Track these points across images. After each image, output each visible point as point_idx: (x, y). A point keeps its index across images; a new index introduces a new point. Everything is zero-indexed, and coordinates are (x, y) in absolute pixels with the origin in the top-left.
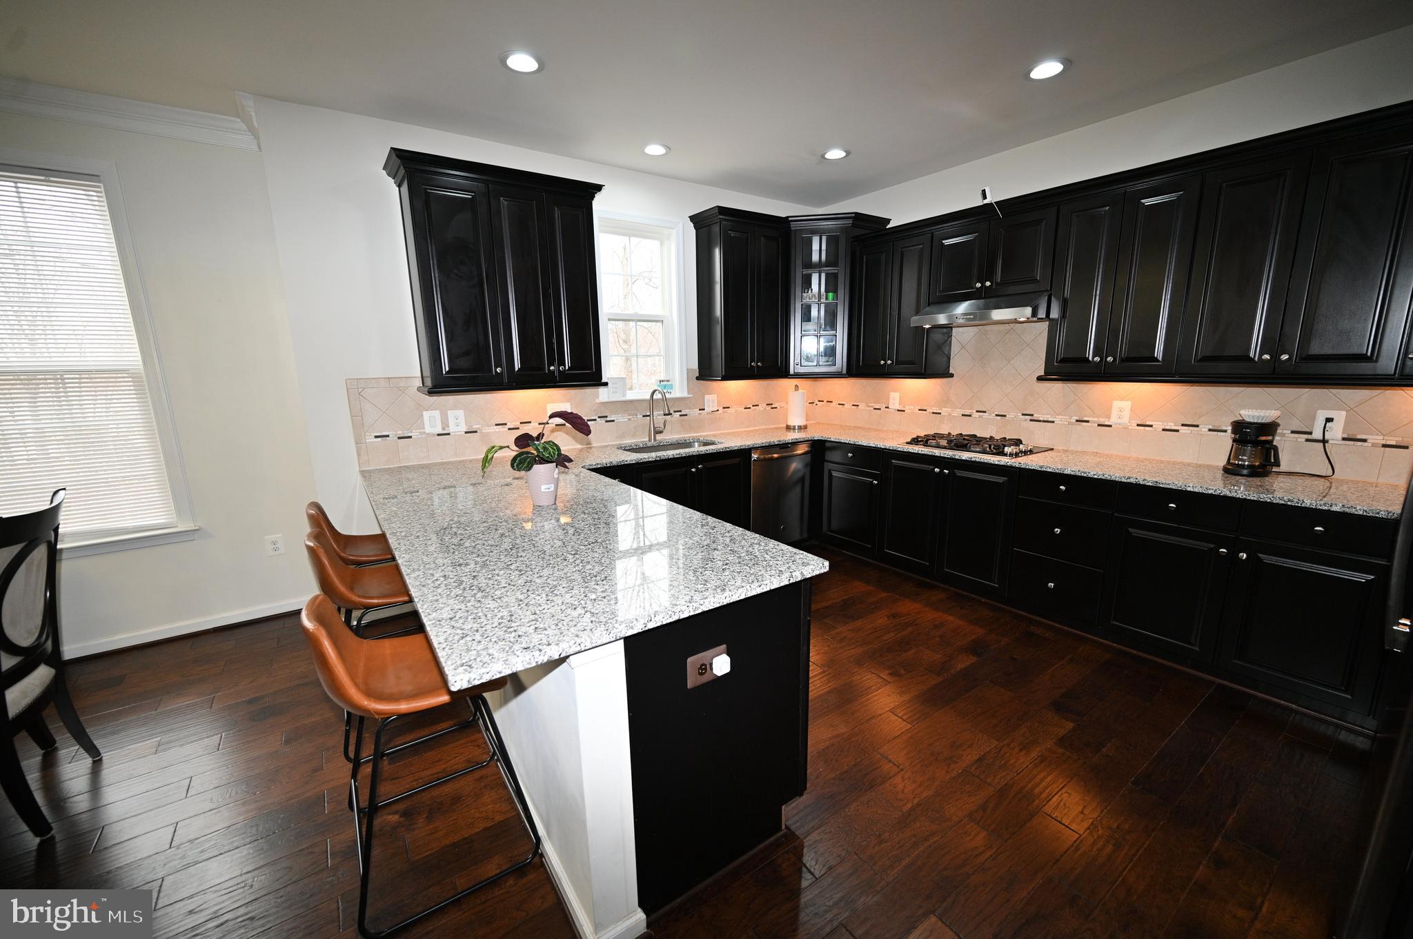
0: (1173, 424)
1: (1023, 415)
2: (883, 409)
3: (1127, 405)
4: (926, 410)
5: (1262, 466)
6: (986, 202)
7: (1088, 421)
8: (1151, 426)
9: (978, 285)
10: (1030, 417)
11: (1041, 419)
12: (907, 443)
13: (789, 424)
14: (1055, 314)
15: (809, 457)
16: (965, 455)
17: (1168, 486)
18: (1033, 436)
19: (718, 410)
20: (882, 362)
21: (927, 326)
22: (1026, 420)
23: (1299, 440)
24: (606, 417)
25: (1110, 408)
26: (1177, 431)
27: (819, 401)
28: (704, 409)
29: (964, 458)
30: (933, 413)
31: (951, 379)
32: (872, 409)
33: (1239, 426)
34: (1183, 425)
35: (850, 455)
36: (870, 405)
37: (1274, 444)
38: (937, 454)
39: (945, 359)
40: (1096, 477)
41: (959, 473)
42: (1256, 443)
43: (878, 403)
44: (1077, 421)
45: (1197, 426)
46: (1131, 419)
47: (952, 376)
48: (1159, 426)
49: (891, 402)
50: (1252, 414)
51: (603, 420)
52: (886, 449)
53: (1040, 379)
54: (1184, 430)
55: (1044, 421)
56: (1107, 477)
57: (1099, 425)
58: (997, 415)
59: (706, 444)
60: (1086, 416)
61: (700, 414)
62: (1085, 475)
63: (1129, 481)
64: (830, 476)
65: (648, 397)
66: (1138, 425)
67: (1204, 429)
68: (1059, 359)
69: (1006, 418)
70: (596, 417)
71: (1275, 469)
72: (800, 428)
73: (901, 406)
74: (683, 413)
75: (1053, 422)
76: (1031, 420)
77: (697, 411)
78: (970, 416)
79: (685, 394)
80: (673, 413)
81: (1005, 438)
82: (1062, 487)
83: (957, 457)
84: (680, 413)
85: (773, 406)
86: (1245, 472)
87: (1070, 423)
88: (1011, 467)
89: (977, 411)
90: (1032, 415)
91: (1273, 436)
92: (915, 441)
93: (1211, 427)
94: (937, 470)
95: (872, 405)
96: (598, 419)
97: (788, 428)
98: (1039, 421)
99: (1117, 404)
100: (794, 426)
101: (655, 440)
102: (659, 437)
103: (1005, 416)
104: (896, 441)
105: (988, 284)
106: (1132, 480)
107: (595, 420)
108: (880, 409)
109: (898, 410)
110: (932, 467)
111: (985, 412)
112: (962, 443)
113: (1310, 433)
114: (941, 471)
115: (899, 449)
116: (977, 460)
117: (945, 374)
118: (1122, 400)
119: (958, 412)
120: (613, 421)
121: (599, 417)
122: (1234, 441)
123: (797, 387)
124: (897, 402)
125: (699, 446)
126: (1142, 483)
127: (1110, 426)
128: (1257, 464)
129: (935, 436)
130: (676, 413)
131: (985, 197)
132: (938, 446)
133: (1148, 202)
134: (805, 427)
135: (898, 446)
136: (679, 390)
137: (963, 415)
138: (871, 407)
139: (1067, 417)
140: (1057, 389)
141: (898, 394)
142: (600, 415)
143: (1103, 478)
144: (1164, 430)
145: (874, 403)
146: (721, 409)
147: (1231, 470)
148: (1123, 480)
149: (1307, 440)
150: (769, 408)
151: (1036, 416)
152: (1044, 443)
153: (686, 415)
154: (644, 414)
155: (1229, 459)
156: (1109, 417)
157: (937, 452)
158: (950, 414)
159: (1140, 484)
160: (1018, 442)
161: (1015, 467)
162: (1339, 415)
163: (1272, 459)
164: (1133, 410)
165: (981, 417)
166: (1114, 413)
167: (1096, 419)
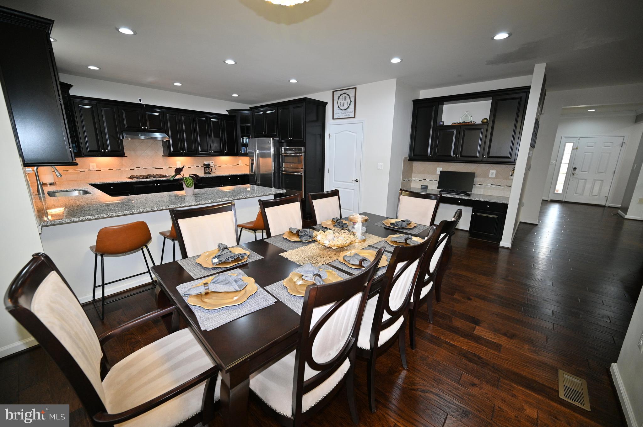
1: (153, 167)
2: (86, 170)
3: (179, 162)
6: (141, 103)
8: (186, 167)
9: (143, 128)
11: (159, 168)
31: (125, 158)
33: (205, 165)
44: (169, 167)
46: (181, 166)
50: (205, 163)
54: (192, 167)
58: (144, 168)
60: (171, 166)
67: (195, 166)
68: (172, 151)
71: (212, 172)
73: (98, 169)
75: (162, 168)
87: (167, 168)
89: (136, 168)
95: (79, 170)
99: (177, 162)
103: (147, 168)
105: (146, 128)
108: (84, 171)
109: (96, 171)
114: (157, 185)
117: (123, 155)
119: (128, 169)
124: (95, 167)
137: (130, 169)
141: (94, 164)
145: (80, 169)
147: (205, 173)
151: (157, 167)
155: (204, 170)
162: (213, 162)
163: (211, 170)
164: (181, 163)
165: (138, 169)
166: (178, 165)
167: (173, 167)
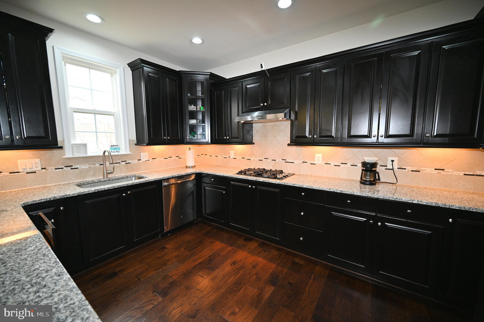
0: (338, 163)
1: (282, 160)
2: (228, 157)
3: (320, 155)
4: (245, 158)
5: (374, 181)
6: (263, 69)
7: (307, 162)
8: (330, 164)
9: (262, 105)
10: (285, 161)
11: (289, 161)
12: (237, 174)
13: (187, 165)
14: (293, 117)
15: (195, 181)
16: (261, 179)
17: (346, 193)
18: (287, 169)
19: (149, 160)
20: (225, 138)
21: (242, 122)
22: (283, 162)
23: (383, 169)
24: (72, 166)
25: (314, 157)
26: (339, 166)
27: (202, 154)
28: (141, 160)
29: (261, 181)
30: (248, 159)
31: (253, 145)
32: (223, 158)
34: (341, 163)
35: (212, 180)
36: (222, 156)
37: (377, 171)
38: (250, 179)
39: (251, 136)
40: (316, 189)
41: (259, 187)
42: (371, 171)
43: (225, 155)
44: (303, 162)
45: (346, 164)
46: (323, 161)
47: (254, 144)
48: (333, 164)
49: (231, 154)
50: (367, 159)
51: (69, 168)
52: (228, 177)
53: (288, 145)
54: (342, 165)
55: (290, 162)
56: (321, 189)
57: (311, 164)
58: (272, 160)
59: (140, 178)
60: (306, 160)
61: (138, 162)
62: (312, 188)
63: (330, 190)
64: (205, 189)
65: (102, 154)
66: (325, 164)
67: (349, 165)
68: (295, 137)
69: (276, 161)
70: (63, 167)
72: (192, 167)
73: (235, 156)
74: (127, 162)
75: (294, 163)
76: (285, 162)
77: (136, 161)
78: (262, 160)
79: (128, 152)
80: (121, 163)
81: (276, 170)
82: (303, 194)
83: (258, 180)
84: (126, 162)
85: (179, 157)
86: (368, 183)
87: (300, 163)
88: (281, 184)
89: (265, 158)
90: (286, 160)
91: (376, 167)
92: (240, 173)
93: (351, 164)
94: (250, 186)
96: (65, 168)
97: (187, 167)
98: (289, 162)
99: (317, 155)
100: (190, 166)
101: (107, 177)
102: (110, 176)
103: (275, 160)
104: (232, 173)
105: (266, 104)
106: (332, 190)
107: (63, 168)
108: (226, 158)
109: (234, 158)
110: (248, 185)
111: (267, 159)
112: (260, 173)
113: (386, 166)
114: (252, 187)
115: (233, 177)
116: (267, 181)
117: (252, 143)
118: (318, 154)
119: (257, 159)
120: (78, 168)
121: (65, 167)
122: (363, 170)
123: (190, 148)
124: (233, 154)
125: (135, 179)
126: (335, 191)
127: (315, 164)
128: (372, 180)
129: (249, 170)
130: (123, 162)
131: (262, 67)
132: (250, 175)
133: (324, 71)
134: (195, 167)
135: (233, 175)
136: (124, 150)
137: (259, 160)
138: (223, 157)
139: (299, 161)
140: (294, 149)
141: (233, 151)
142: (66, 165)
143: (319, 189)
144: (335, 165)
145: (224, 155)
146: (151, 160)
147: (363, 182)
148: (328, 190)
149: (386, 169)
150: (177, 158)
152: (291, 172)
153: (130, 163)
154: (100, 164)
155: (361, 177)
156: (314, 160)
157: (250, 178)
158: (254, 160)
159: (335, 192)
160: (281, 172)
161: (283, 185)
162: (396, 159)
163: (377, 178)
164: (323, 157)
165: (266, 161)
166: (316, 159)
167: (310, 161)
